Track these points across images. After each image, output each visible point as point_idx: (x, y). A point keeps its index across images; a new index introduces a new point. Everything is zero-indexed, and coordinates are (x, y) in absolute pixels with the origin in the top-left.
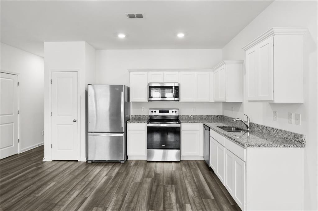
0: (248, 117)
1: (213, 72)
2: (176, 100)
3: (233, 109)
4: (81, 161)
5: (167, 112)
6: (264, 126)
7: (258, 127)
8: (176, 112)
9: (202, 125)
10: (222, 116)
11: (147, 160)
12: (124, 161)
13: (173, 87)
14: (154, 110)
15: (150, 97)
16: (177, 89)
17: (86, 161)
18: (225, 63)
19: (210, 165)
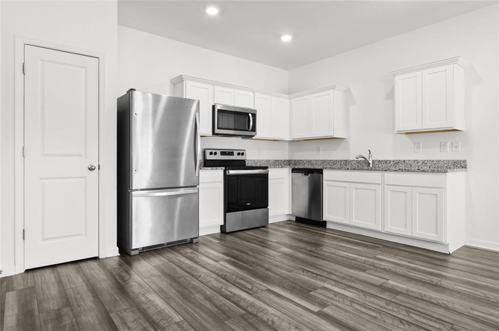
0: (370, 154)
1: (289, 99)
2: (252, 135)
3: (321, 148)
4: (108, 257)
5: (231, 154)
6: (400, 160)
7: (386, 163)
8: (243, 154)
9: (291, 171)
10: (289, 161)
11: (227, 231)
12: (198, 239)
13: (250, 115)
14: (213, 151)
15: (218, 128)
16: (254, 118)
17: (119, 254)
18: (334, 89)
19: (324, 219)
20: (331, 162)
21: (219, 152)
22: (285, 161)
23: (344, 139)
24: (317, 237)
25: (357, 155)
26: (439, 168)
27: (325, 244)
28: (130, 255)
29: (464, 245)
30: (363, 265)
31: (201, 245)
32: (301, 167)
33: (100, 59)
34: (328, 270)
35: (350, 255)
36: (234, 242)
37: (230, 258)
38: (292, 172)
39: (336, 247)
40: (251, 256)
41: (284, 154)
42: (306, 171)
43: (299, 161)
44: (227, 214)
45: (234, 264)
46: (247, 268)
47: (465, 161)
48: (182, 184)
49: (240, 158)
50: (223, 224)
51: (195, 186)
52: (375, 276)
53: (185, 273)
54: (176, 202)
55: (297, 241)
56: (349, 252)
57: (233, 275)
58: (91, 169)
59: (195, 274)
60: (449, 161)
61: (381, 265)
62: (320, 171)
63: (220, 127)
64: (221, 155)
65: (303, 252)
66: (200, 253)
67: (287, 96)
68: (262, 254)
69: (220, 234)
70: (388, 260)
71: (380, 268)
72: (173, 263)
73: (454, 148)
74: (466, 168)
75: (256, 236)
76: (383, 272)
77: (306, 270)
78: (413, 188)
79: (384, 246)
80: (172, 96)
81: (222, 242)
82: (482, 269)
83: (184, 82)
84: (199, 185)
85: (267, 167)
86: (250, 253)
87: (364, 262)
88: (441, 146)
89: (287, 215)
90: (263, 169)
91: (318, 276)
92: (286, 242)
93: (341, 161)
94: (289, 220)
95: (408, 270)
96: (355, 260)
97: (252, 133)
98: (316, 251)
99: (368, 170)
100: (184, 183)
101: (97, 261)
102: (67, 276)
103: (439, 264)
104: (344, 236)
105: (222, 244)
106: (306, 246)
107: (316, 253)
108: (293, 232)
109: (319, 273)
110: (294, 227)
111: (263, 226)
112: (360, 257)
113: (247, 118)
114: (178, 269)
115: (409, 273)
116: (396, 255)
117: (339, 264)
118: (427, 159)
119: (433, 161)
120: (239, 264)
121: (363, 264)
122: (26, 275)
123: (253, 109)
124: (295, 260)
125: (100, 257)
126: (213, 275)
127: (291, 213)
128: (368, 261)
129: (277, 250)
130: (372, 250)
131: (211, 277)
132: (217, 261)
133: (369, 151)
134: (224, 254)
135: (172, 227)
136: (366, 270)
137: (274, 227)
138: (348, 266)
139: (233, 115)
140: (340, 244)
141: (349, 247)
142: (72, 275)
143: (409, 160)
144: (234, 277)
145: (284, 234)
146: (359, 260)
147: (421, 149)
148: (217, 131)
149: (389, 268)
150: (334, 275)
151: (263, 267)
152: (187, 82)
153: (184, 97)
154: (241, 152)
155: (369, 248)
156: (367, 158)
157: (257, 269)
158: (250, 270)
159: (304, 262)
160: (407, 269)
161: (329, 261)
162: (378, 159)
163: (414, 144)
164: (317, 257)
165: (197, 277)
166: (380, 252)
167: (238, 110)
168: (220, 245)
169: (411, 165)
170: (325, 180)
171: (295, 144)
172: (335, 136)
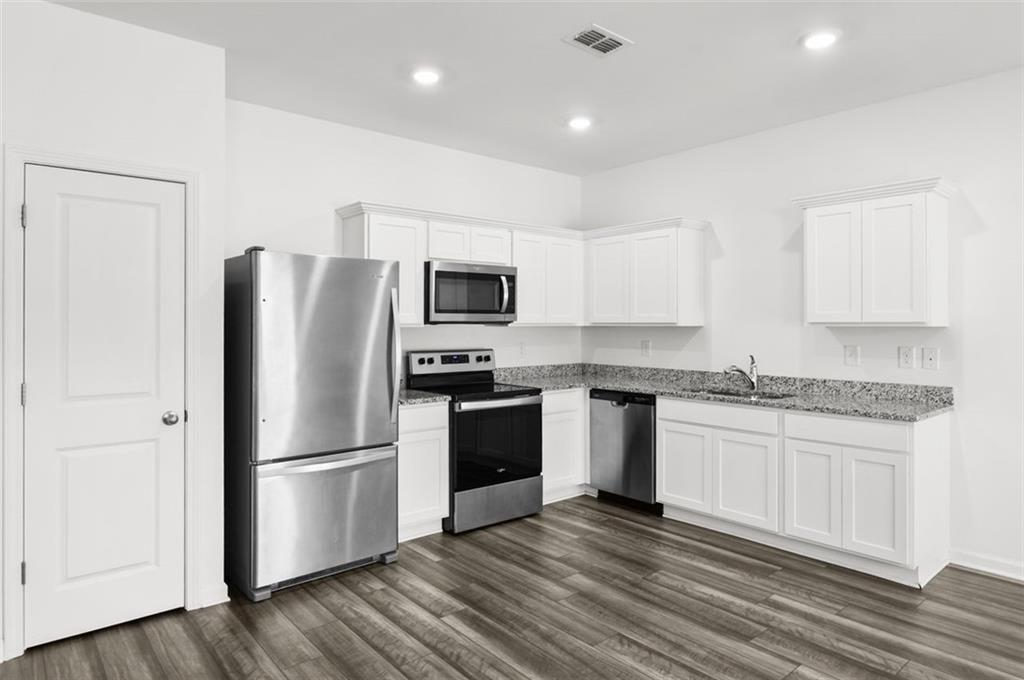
0: (753, 363)
1: (585, 240)
2: (507, 320)
3: (650, 344)
4: (205, 606)
5: (464, 359)
6: (814, 380)
7: (786, 382)
8: (488, 359)
9: (588, 394)
10: (583, 366)
11: (456, 531)
12: (396, 554)
13: (503, 278)
14: (426, 356)
15: (437, 310)
16: (511, 284)
17: (229, 599)
18: (678, 225)
19: (659, 499)
20: (672, 374)
21: (437, 358)
22: (574, 366)
23: (700, 328)
24: (645, 544)
25: (724, 363)
27: (663, 563)
28: (252, 601)
29: (946, 564)
30: (745, 624)
31: (403, 570)
32: (610, 386)
33: (188, 186)
34: (673, 638)
35: (717, 594)
36: (472, 560)
37: (467, 606)
38: (591, 396)
39: (686, 571)
40: (509, 598)
41: (571, 354)
42: (623, 398)
43: (603, 368)
44: (456, 494)
45: (474, 623)
46: (503, 634)
47: (949, 390)
48: (360, 442)
49: (483, 366)
50: (448, 515)
51: (390, 444)
52: (772, 653)
53: (373, 653)
54: (349, 480)
55: (602, 554)
56: (713, 587)
57: (475, 654)
58: (168, 422)
59: (393, 654)
60: (917, 387)
61: (781, 622)
62: (650, 400)
63: (441, 307)
64: (443, 363)
65: (616, 588)
66: (403, 592)
67: (579, 234)
68: (533, 593)
69: (440, 538)
70: (796, 606)
71: (781, 631)
72: (346, 621)
73: (927, 361)
74: (951, 404)
75: (518, 540)
76: (787, 642)
77: (627, 638)
78: (845, 449)
79: (786, 568)
80: (340, 256)
81: (446, 561)
82: (989, 631)
83: (366, 216)
84: (397, 440)
85: (540, 391)
86: (507, 590)
87: (747, 614)
88: (899, 353)
89: (581, 485)
90: (531, 395)
91: (653, 656)
92: (582, 558)
93: (693, 372)
94: (585, 496)
95: (837, 635)
96: (726, 607)
97: (508, 317)
98: (645, 584)
100: (367, 437)
101: (182, 619)
102: (118, 666)
103: (900, 617)
104: (700, 541)
105: (446, 567)
106: (622, 568)
107: (645, 590)
108: (594, 529)
109: (654, 646)
110: (596, 515)
111: (532, 513)
112: (738, 601)
113: (497, 286)
114: (355, 638)
115: (841, 645)
116: (810, 593)
117: (695, 622)
118: (871, 381)
119: (883, 385)
120: (485, 623)
121: (743, 620)
122: (27, 662)
123: (509, 264)
124: (602, 610)
125: (188, 609)
126: (433, 657)
127: (589, 483)
128: (754, 613)
129: (563, 580)
130: (762, 581)
131: (428, 662)
132: (438, 616)
133: (752, 357)
134: (453, 593)
135: (342, 533)
136: (752, 638)
137: (555, 517)
138: (714, 626)
139: (465, 281)
140: (695, 563)
141: (714, 573)
142: (128, 662)
143: (834, 381)
144: (476, 660)
145: (576, 537)
146: (735, 610)
147: (859, 360)
148: (434, 316)
149: (798, 632)
150: (686, 652)
151: (536, 630)
152: (371, 216)
153: (366, 257)
154: (484, 354)
155: (756, 574)
157: (525, 638)
158: (510, 639)
159: (620, 615)
160: (836, 632)
161: (672, 611)
162: (771, 374)
163: (845, 347)
164: (648, 601)
165: (399, 661)
166: (777, 586)
167: (478, 270)
168: (441, 568)
169: (838, 392)
170: (661, 419)
171: (596, 332)
172: (681, 324)
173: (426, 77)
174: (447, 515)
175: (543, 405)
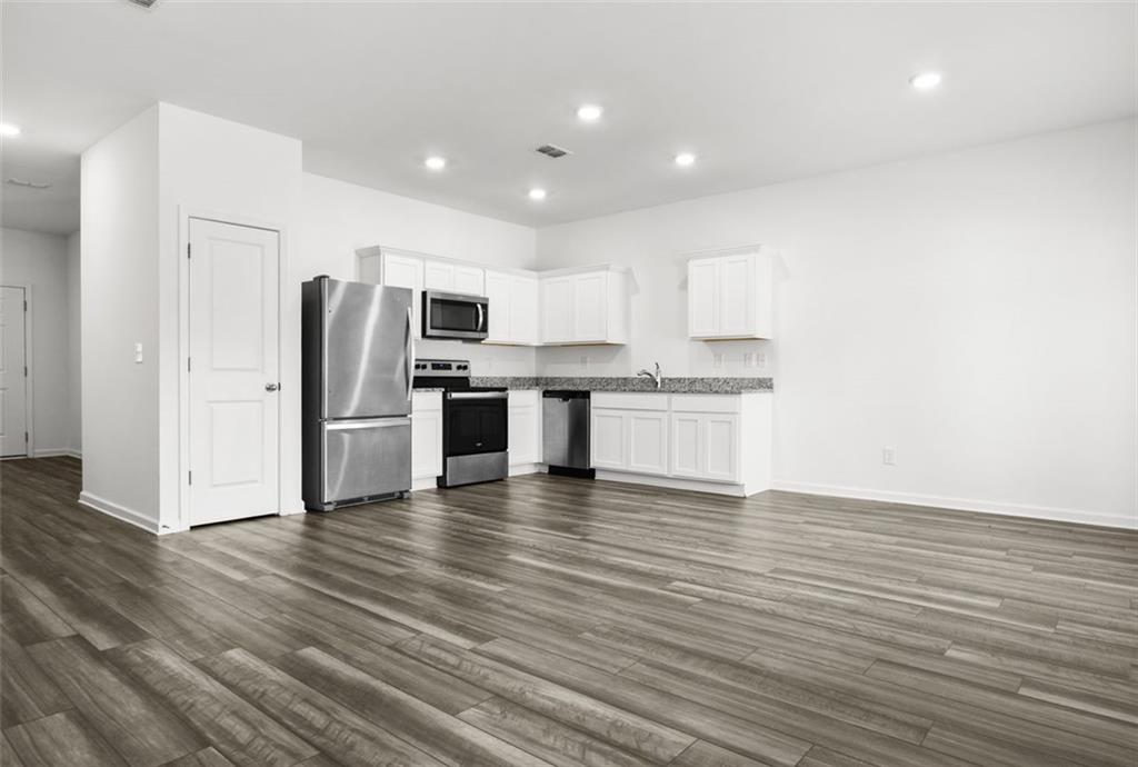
0: (658, 368)
1: (538, 278)
2: (480, 337)
4: (291, 514)
5: (448, 367)
6: (697, 379)
7: (678, 381)
8: (465, 368)
9: (541, 395)
10: (537, 379)
11: (448, 484)
12: (410, 494)
13: (479, 306)
14: (422, 363)
15: (432, 328)
16: (484, 310)
17: (305, 511)
18: (607, 269)
19: (592, 465)
20: (604, 380)
21: (429, 365)
22: (530, 379)
23: (622, 345)
24: (582, 489)
25: (640, 370)
26: (733, 387)
28: (322, 512)
31: (415, 503)
32: (558, 388)
33: (280, 234)
38: (544, 396)
41: (528, 369)
42: (565, 395)
43: (553, 379)
44: (448, 459)
47: (771, 379)
49: (461, 373)
51: (405, 416)
58: (270, 389)
60: (754, 379)
62: (586, 395)
63: (434, 325)
64: (433, 369)
67: (534, 273)
69: (435, 491)
73: (760, 361)
74: (772, 388)
75: (491, 489)
78: (705, 415)
83: (382, 256)
84: (411, 413)
85: (504, 389)
88: (745, 358)
89: (536, 464)
90: (497, 391)
92: (537, 493)
93: (618, 379)
94: (539, 473)
97: (482, 335)
99: (655, 391)
101: (277, 521)
107: (581, 502)
110: (547, 480)
111: (500, 478)
113: (474, 311)
118: (729, 377)
119: (736, 379)
122: (190, 533)
123: (482, 296)
125: (281, 514)
127: (541, 461)
133: (657, 364)
137: (517, 480)
147: (723, 364)
148: (430, 332)
152: (386, 256)
154: (463, 364)
156: (653, 374)
162: (670, 377)
163: (715, 355)
169: (710, 385)
170: (594, 408)
171: (547, 350)
172: (609, 342)
173: (435, 163)
174: (441, 474)
175: (509, 400)
